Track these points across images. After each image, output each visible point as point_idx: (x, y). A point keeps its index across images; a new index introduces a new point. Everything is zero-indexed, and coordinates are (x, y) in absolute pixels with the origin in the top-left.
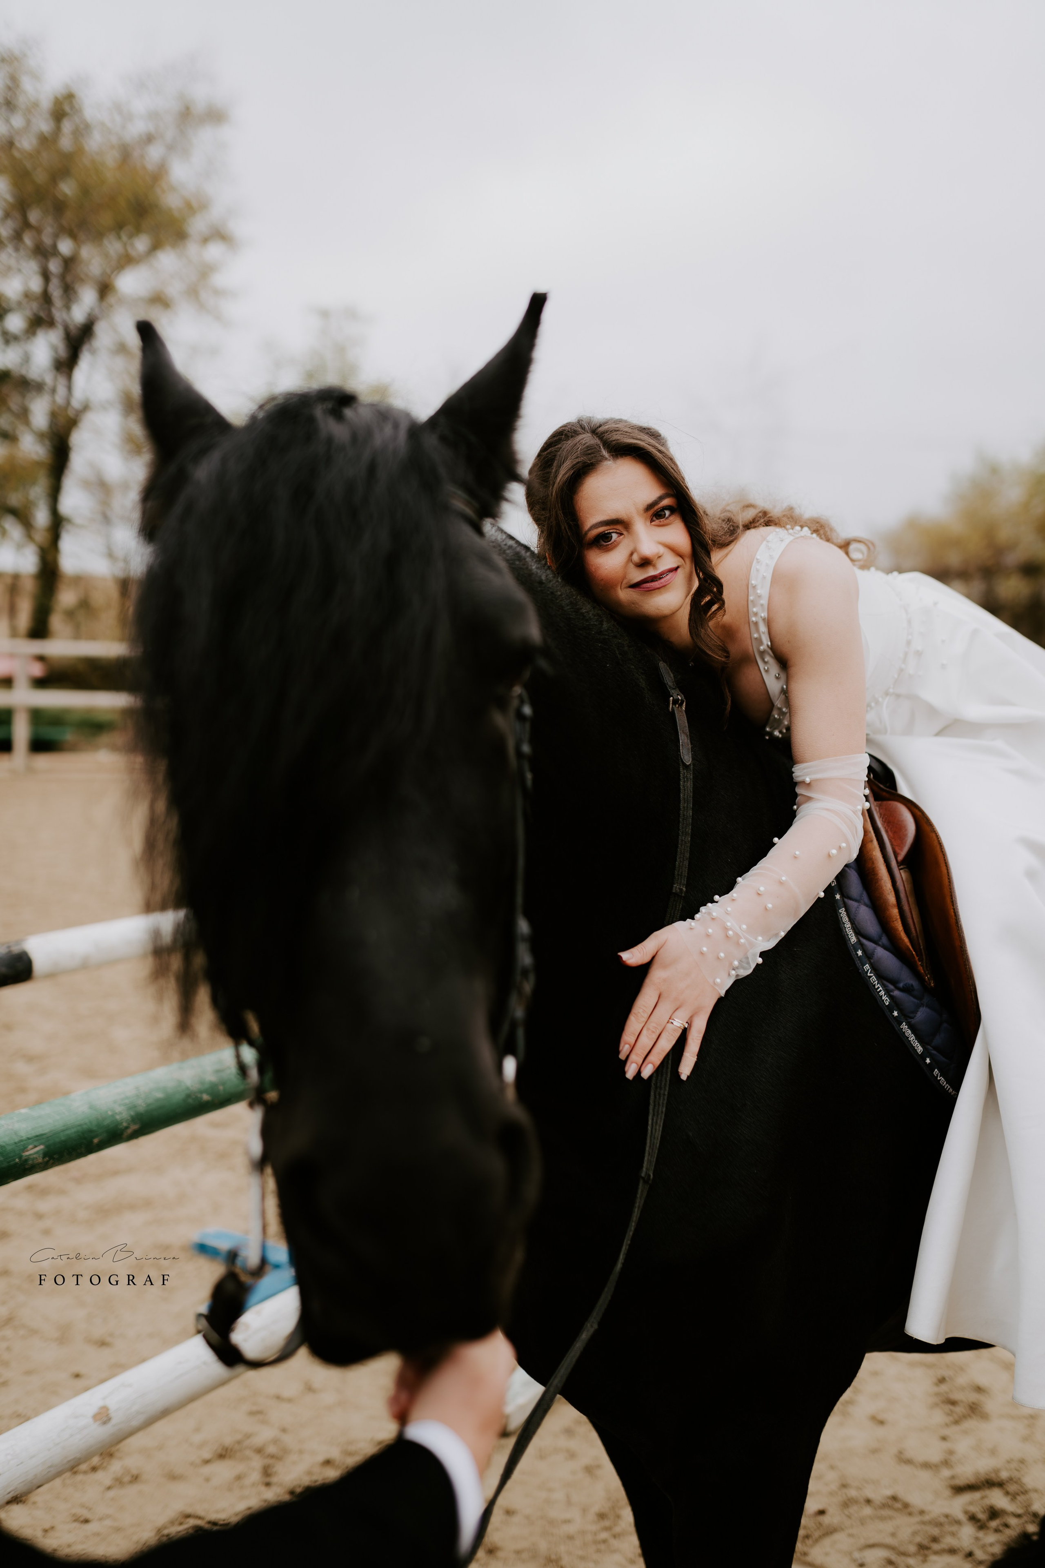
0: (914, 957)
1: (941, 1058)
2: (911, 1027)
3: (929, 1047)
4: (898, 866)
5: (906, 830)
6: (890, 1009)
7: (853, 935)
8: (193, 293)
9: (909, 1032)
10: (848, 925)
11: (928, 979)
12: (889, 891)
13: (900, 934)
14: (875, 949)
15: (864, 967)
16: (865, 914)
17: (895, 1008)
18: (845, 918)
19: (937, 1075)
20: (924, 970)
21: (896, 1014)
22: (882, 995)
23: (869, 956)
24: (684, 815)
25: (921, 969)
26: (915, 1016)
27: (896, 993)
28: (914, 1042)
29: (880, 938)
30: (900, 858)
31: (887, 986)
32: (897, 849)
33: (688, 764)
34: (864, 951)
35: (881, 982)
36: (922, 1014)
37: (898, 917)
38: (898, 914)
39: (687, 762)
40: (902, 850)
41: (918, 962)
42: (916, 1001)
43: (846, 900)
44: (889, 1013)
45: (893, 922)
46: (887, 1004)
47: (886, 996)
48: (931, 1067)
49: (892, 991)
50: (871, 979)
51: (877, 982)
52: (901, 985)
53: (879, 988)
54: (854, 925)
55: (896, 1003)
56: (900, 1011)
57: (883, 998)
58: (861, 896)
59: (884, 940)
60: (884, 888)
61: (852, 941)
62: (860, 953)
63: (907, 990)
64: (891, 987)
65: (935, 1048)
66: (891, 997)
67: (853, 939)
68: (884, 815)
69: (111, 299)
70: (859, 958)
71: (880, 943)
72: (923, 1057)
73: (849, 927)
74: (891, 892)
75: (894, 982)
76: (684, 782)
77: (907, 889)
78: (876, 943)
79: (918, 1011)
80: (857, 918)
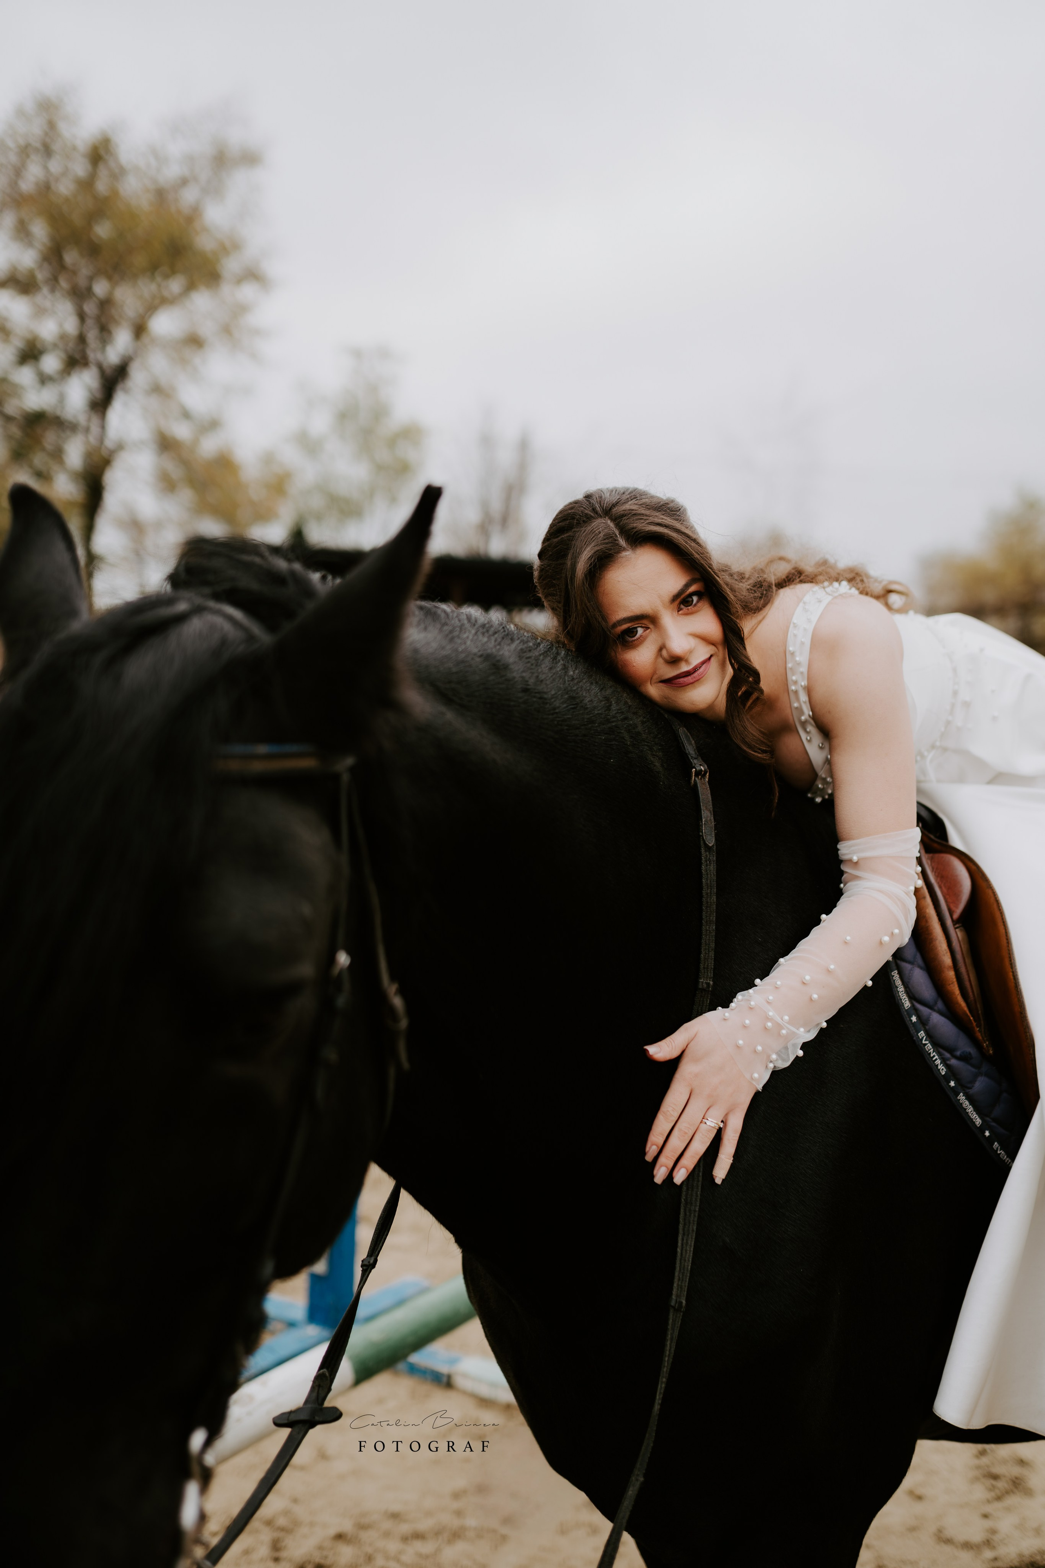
0: (972, 1023)
1: (1002, 1130)
2: (968, 1097)
3: (988, 1119)
4: (954, 925)
5: (961, 886)
6: (947, 1079)
7: (907, 999)
8: (227, 331)
9: (967, 1103)
10: (901, 989)
11: (987, 1046)
12: (945, 952)
13: (957, 998)
14: (930, 1014)
15: (919, 1034)
16: (919, 977)
17: (952, 1078)
18: (898, 982)
19: (997, 1148)
20: (982, 1037)
21: (952, 1084)
22: (938, 1064)
23: (923, 1022)
24: (707, 902)
25: (979, 1036)
26: (973, 1086)
27: (953, 1062)
28: (972, 1114)
29: (936, 1003)
30: (956, 916)
31: (943, 1055)
32: (952, 906)
34: (919, 1017)
35: (937, 1049)
36: (980, 1084)
37: (955, 980)
38: (954, 977)
40: (957, 907)
41: (976, 1028)
42: (973, 1070)
43: (899, 962)
44: (945, 1083)
45: (949, 985)
46: (943, 1074)
47: (942, 1065)
48: (990, 1140)
49: (948, 1059)
50: (926, 1047)
51: (932, 1050)
52: (958, 1053)
53: (934, 1056)
54: (908, 990)
55: (952, 1073)
56: (957, 1081)
57: (939, 1067)
58: (915, 957)
59: (940, 1005)
60: (940, 948)
61: (906, 1006)
62: (914, 1019)
63: (964, 1058)
64: (947, 1055)
65: (994, 1120)
66: (948, 1066)
67: (907, 1004)
68: (937, 869)
69: (145, 339)
70: (914, 1024)
71: (937, 1008)
72: (982, 1129)
73: (903, 991)
74: (946, 953)
75: (951, 1050)
76: (707, 865)
77: (963, 949)
78: (931, 1007)
79: (976, 1081)
80: (911, 982)
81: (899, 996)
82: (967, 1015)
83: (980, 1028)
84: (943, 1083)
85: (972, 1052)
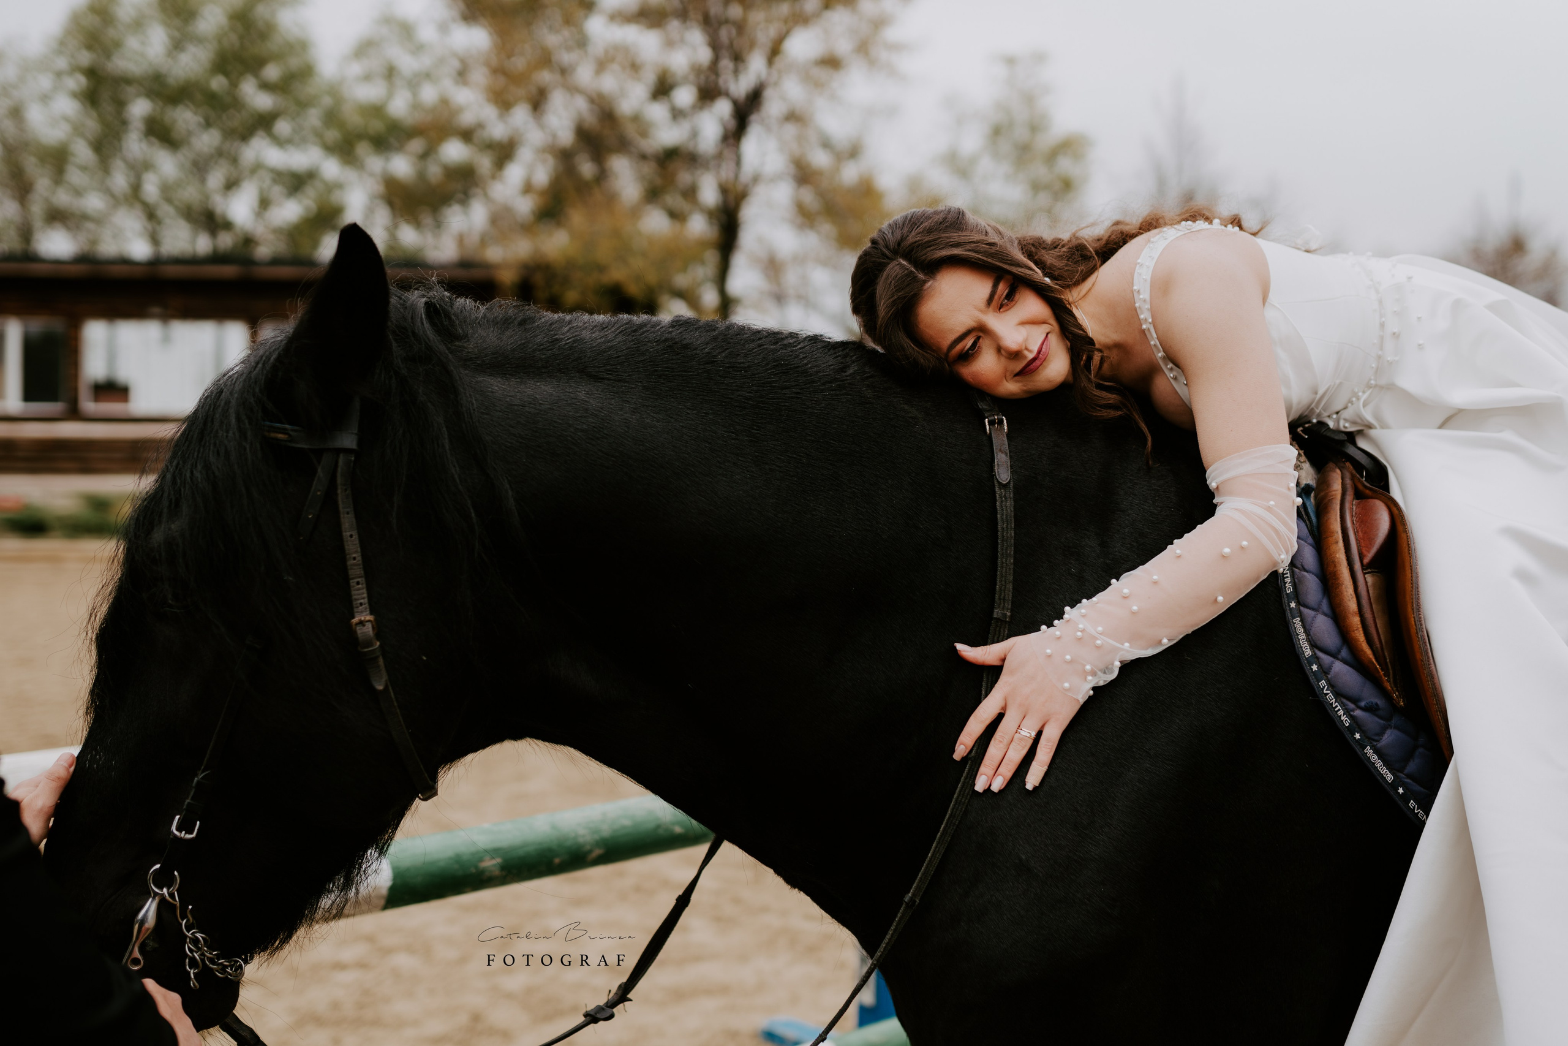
0: (1378, 671)
1: (1417, 788)
2: (1376, 751)
3: (1401, 775)
4: (1364, 570)
5: (1378, 529)
6: (1351, 730)
7: (1308, 647)
9: (1376, 757)
10: (1302, 636)
11: (1397, 698)
12: (1350, 597)
13: (1361, 645)
14: (1333, 663)
15: (1320, 683)
16: (1322, 625)
17: (1357, 729)
18: (1299, 629)
19: (1414, 807)
20: (1391, 687)
21: (1357, 736)
22: (1344, 715)
23: (1325, 671)
25: (1388, 686)
26: (1381, 739)
27: (1358, 713)
28: (1382, 769)
29: (1339, 651)
30: (1366, 561)
31: (1347, 705)
32: (1364, 551)
33: (1005, 483)
34: (1320, 666)
35: (1340, 700)
36: (1388, 738)
37: (1360, 626)
38: (1359, 623)
39: (1004, 481)
40: (1369, 552)
41: (1383, 677)
42: (1382, 722)
43: (1302, 608)
44: (1350, 735)
45: (1353, 630)
46: (1347, 725)
47: (1345, 716)
48: (1405, 798)
49: (1353, 710)
50: (1327, 697)
51: (1334, 700)
52: (1363, 704)
53: (1337, 706)
54: (1310, 637)
55: (1356, 724)
56: (1362, 732)
57: (1342, 718)
58: (1320, 604)
59: (1344, 653)
60: (1345, 593)
61: (1306, 654)
62: (1315, 667)
63: (1370, 709)
64: (1351, 706)
65: (1408, 776)
66: (1352, 717)
67: (1308, 652)
70: (1314, 673)
71: (1340, 657)
72: (1394, 786)
73: (1304, 639)
74: (1352, 598)
75: (1355, 701)
76: (1002, 502)
77: (1371, 595)
78: (1334, 655)
79: (1384, 733)
80: (1313, 629)
81: (1300, 644)
82: (1373, 662)
83: (1389, 678)
84: (1347, 735)
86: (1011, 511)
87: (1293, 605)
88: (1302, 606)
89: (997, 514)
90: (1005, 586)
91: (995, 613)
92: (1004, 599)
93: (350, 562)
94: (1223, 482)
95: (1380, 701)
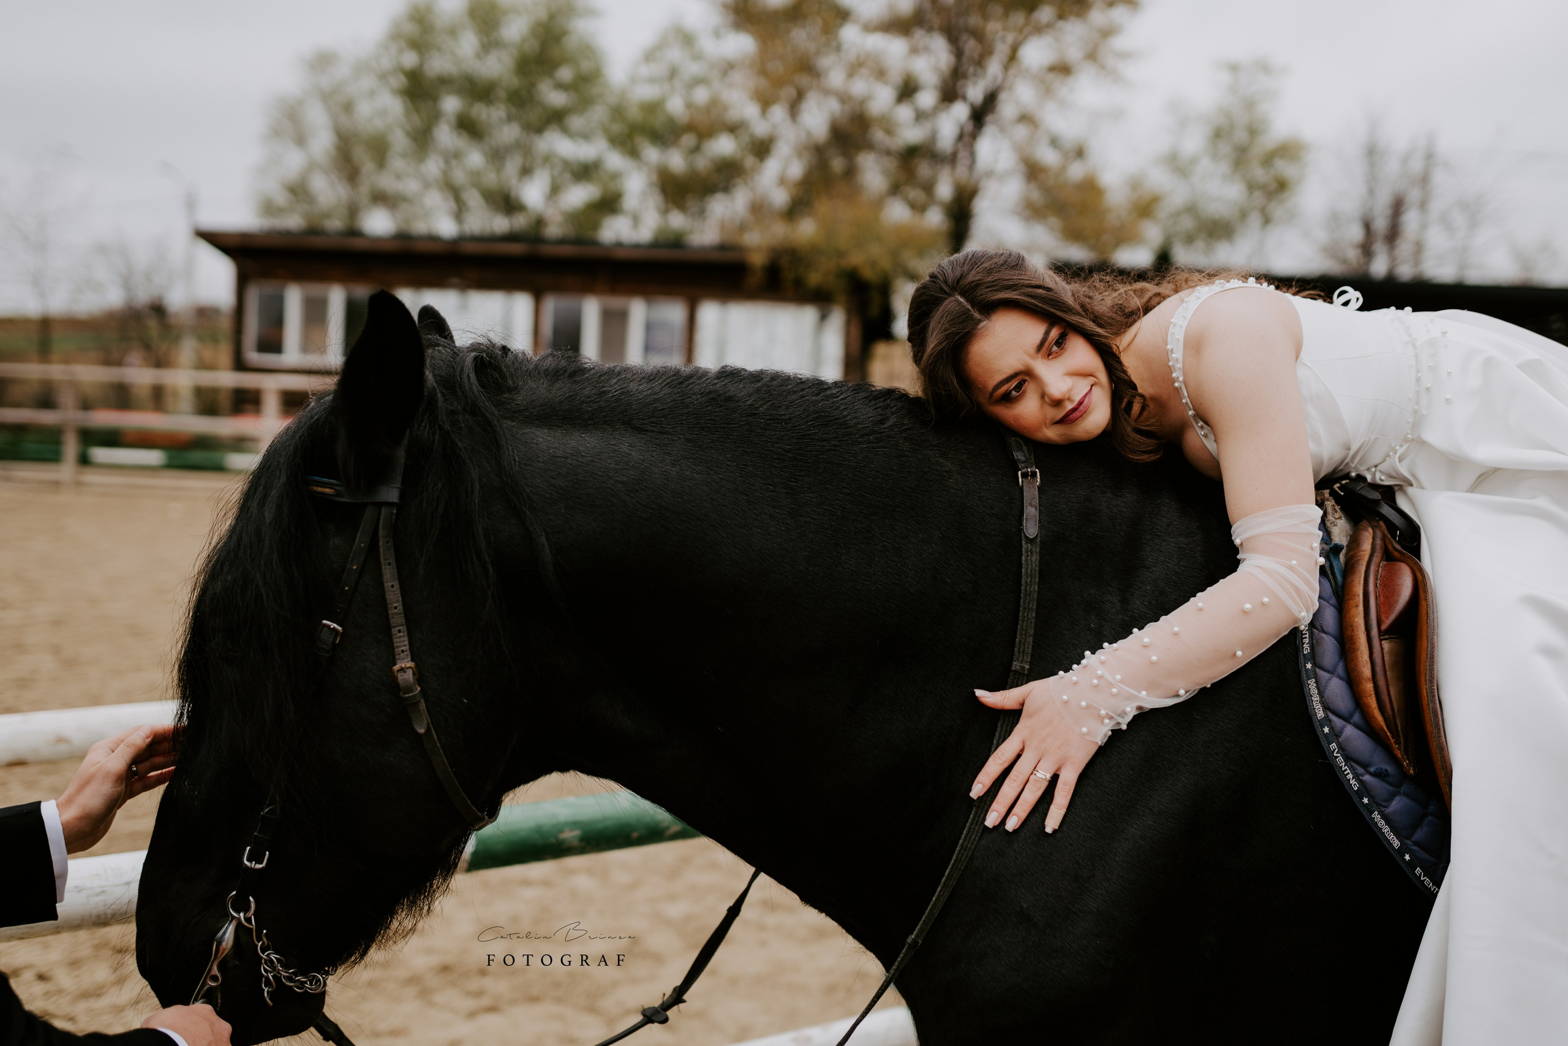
0: (1389, 739)
1: (1424, 855)
2: (1384, 817)
3: (1409, 842)
4: (1380, 635)
5: (1399, 596)
6: (1360, 794)
7: (1321, 710)
10: (1316, 698)
11: (1406, 766)
12: (1365, 662)
13: (1373, 712)
14: (1344, 727)
15: (1331, 746)
16: (1336, 687)
17: (1365, 794)
18: (1313, 690)
19: (1419, 874)
20: (1401, 755)
21: (1366, 800)
22: (1350, 779)
23: (1336, 734)
25: (1399, 754)
26: (1389, 805)
27: (1367, 778)
28: (1389, 834)
29: (1352, 716)
30: (1384, 627)
31: (1357, 769)
32: (1383, 617)
33: (1031, 537)
34: (1331, 728)
35: (1350, 764)
36: (1397, 804)
37: (1373, 692)
38: (1372, 689)
39: (1031, 536)
40: (1387, 618)
41: (1394, 745)
42: (1391, 788)
43: (1318, 670)
44: (1358, 799)
45: (1366, 697)
46: (1355, 789)
47: (1354, 780)
48: (1412, 865)
49: (1362, 776)
50: (1337, 760)
51: (1344, 763)
52: (1372, 769)
53: (1346, 770)
54: (1323, 699)
55: (1365, 789)
56: (1370, 797)
57: (1351, 782)
58: (1335, 667)
59: (1357, 718)
60: (1360, 659)
61: (1319, 716)
62: (1326, 730)
63: (1379, 775)
64: (1360, 770)
65: (1416, 843)
66: (1361, 782)
67: (1320, 714)
70: (1326, 735)
71: (1352, 721)
72: (1401, 852)
73: (1317, 701)
74: (1366, 664)
75: (1365, 766)
76: (1028, 556)
77: (1386, 662)
78: (1346, 719)
79: (1393, 800)
80: (1327, 692)
81: (1313, 706)
82: (1384, 729)
83: (1400, 745)
84: (1356, 799)
85: (1389, 769)
86: (1036, 566)
87: (1309, 666)
88: (1318, 668)
89: (1022, 568)
90: (1025, 639)
91: (1013, 665)
92: (1023, 652)
93: (392, 611)
94: (1247, 539)
95: (1390, 768)
